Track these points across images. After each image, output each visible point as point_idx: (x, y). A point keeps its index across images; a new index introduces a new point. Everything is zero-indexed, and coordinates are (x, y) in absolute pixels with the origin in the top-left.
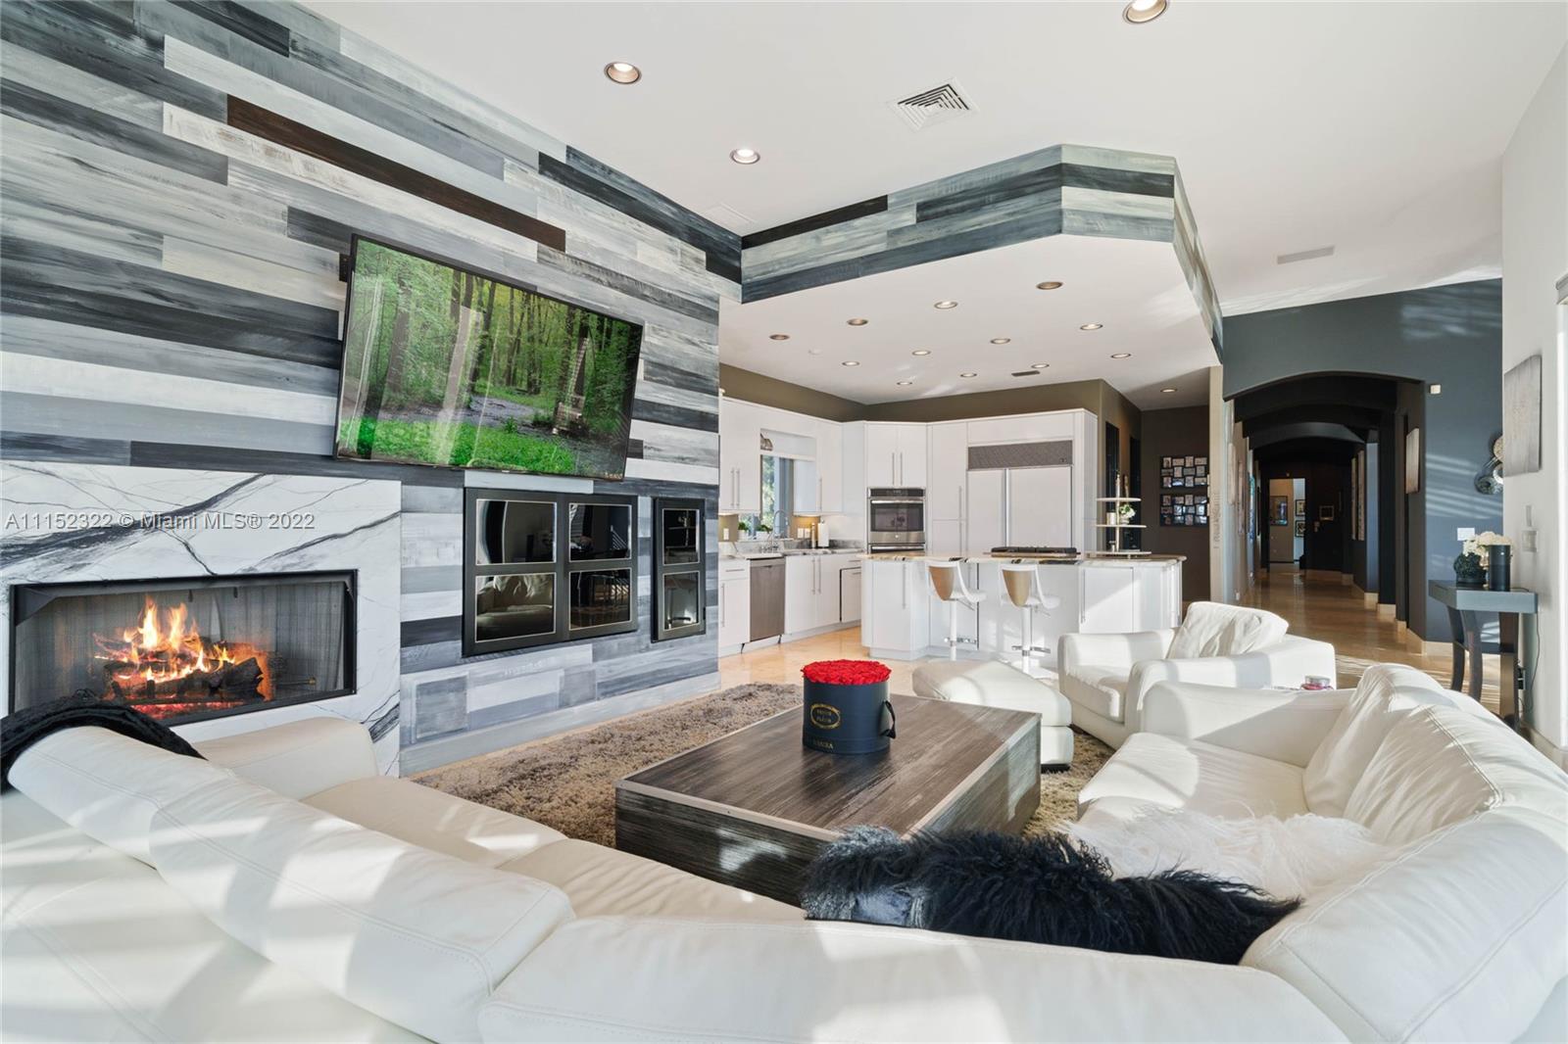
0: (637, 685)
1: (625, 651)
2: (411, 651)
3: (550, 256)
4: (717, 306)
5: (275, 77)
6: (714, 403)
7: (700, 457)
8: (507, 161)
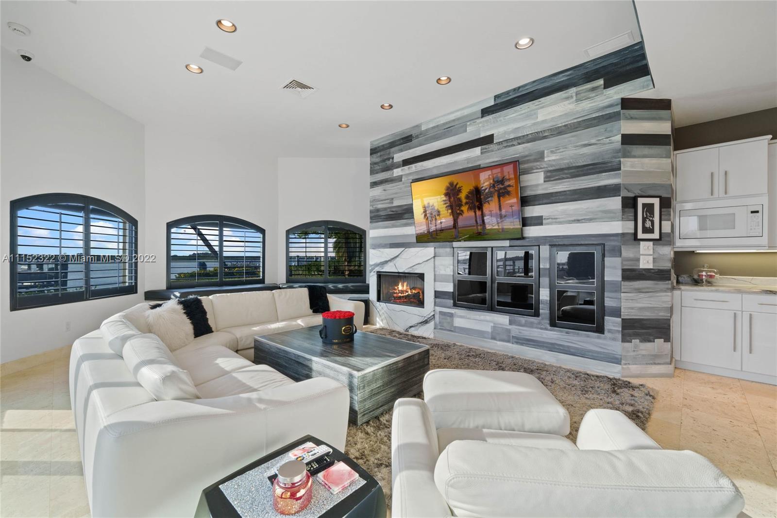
0: (538, 346)
1: (531, 325)
2: (437, 300)
3: (486, 149)
4: (619, 107)
5: (410, 148)
6: (618, 176)
7: (595, 217)
8: (468, 123)
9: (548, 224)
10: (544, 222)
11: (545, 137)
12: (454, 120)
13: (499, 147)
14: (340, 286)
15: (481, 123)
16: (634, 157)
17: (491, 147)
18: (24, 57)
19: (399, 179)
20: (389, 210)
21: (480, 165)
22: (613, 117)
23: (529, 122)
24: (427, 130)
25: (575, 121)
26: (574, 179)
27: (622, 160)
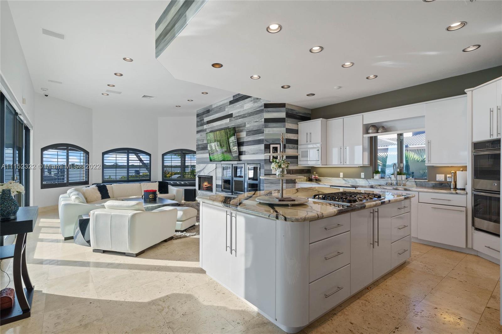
2: (217, 189)
4: (263, 107)
5: (209, 116)
6: (263, 136)
7: (258, 152)
8: (226, 107)
9: (247, 154)
10: (246, 153)
11: (246, 117)
12: (222, 105)
13: (234, 119)
14: (182, 183)
15: (230, 107)
16: (269, 128)
17: (232, 119)
18: (46, 95)
19: (205, 130)
20: (202, 145)
21: (229, 127)
22: (261, 111)
23: (242, 110)
24: (214, 108)
25: (253, 111)
26: (253, 136)
27: (264, 129)
